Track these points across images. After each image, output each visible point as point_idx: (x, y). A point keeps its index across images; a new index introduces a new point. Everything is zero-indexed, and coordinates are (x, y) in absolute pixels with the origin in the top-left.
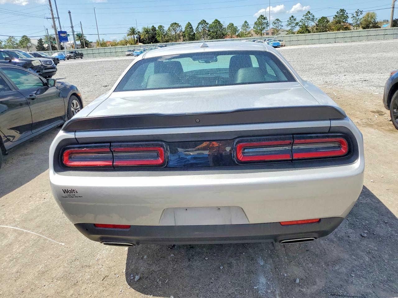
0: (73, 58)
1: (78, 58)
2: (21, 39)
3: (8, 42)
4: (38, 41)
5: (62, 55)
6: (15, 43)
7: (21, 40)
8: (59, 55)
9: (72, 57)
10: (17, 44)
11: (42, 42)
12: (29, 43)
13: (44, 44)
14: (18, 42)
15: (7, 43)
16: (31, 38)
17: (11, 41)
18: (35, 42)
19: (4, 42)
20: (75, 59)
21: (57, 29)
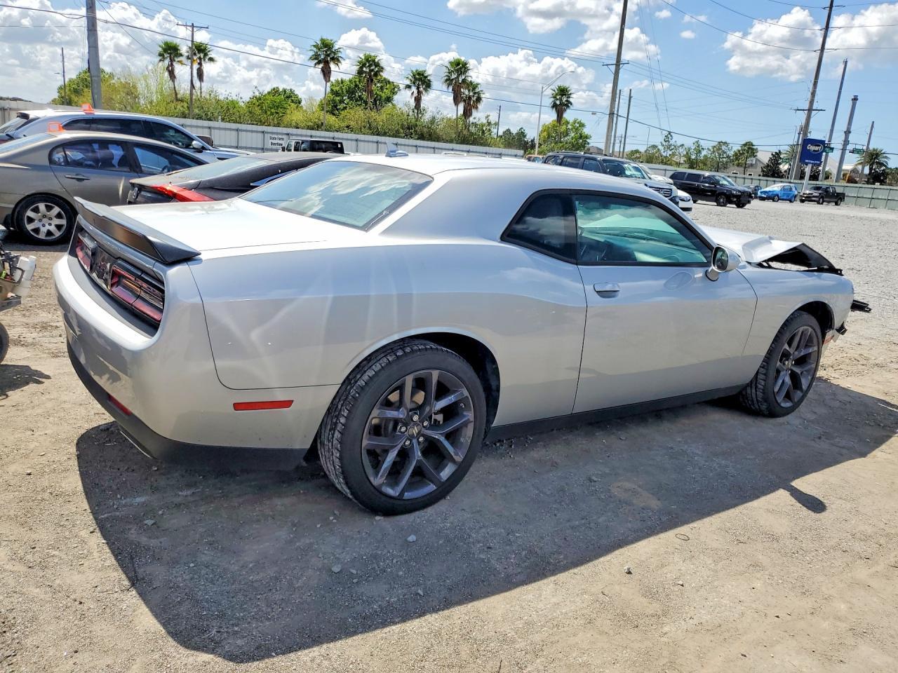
0: (814, 201)
1: (829, 202)
2: (740, 149)
3: (714, 152)
4: (771, 156)
5: (791, 189)
6: (725, 156)
7: (739, 151)
8: (783, 189)
9: (813, 199)
10: (728, 157)
11: (780, 158)
12: (752, 158)
13: (780, 164)
14: (731, 153)
15: (710, 152)
16: (759, 148)
17: (719, 149)
18: (764, 157)
19: (705, 151)
20: (818, 203)
21: (809, 134)
